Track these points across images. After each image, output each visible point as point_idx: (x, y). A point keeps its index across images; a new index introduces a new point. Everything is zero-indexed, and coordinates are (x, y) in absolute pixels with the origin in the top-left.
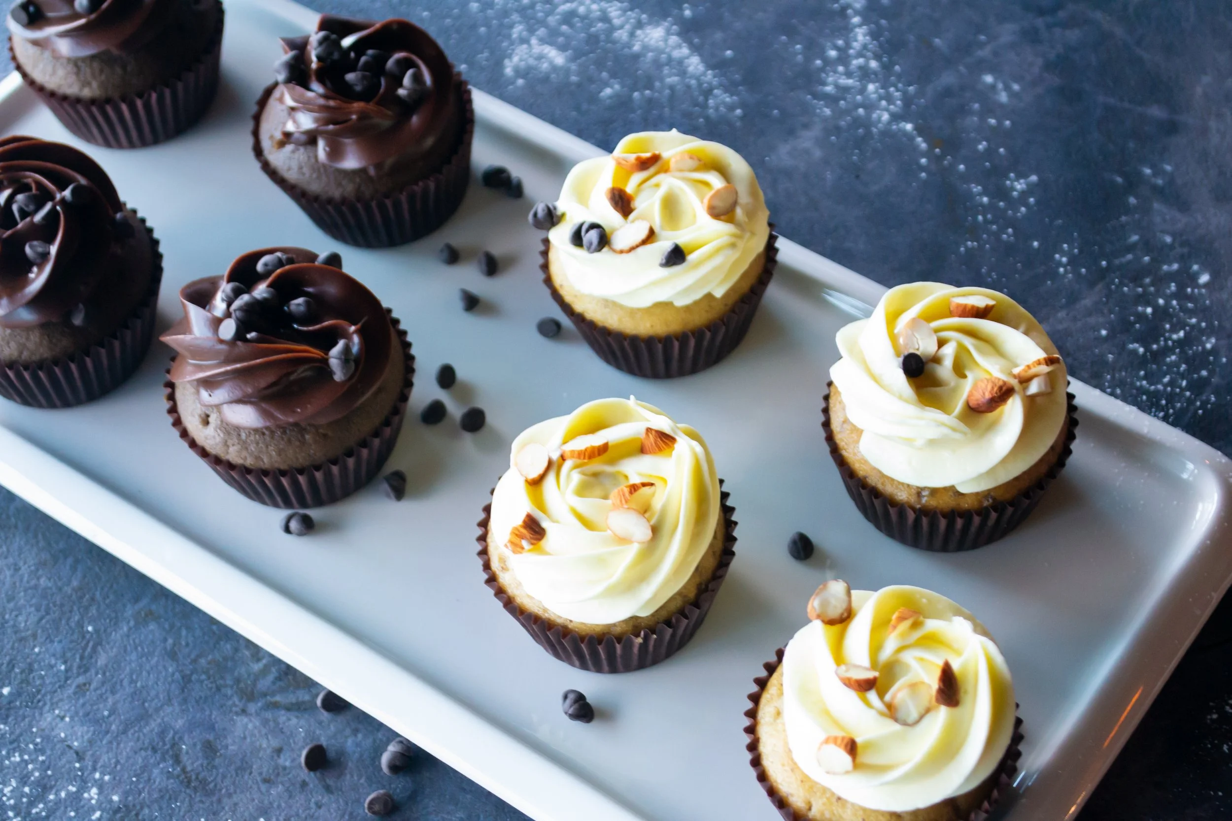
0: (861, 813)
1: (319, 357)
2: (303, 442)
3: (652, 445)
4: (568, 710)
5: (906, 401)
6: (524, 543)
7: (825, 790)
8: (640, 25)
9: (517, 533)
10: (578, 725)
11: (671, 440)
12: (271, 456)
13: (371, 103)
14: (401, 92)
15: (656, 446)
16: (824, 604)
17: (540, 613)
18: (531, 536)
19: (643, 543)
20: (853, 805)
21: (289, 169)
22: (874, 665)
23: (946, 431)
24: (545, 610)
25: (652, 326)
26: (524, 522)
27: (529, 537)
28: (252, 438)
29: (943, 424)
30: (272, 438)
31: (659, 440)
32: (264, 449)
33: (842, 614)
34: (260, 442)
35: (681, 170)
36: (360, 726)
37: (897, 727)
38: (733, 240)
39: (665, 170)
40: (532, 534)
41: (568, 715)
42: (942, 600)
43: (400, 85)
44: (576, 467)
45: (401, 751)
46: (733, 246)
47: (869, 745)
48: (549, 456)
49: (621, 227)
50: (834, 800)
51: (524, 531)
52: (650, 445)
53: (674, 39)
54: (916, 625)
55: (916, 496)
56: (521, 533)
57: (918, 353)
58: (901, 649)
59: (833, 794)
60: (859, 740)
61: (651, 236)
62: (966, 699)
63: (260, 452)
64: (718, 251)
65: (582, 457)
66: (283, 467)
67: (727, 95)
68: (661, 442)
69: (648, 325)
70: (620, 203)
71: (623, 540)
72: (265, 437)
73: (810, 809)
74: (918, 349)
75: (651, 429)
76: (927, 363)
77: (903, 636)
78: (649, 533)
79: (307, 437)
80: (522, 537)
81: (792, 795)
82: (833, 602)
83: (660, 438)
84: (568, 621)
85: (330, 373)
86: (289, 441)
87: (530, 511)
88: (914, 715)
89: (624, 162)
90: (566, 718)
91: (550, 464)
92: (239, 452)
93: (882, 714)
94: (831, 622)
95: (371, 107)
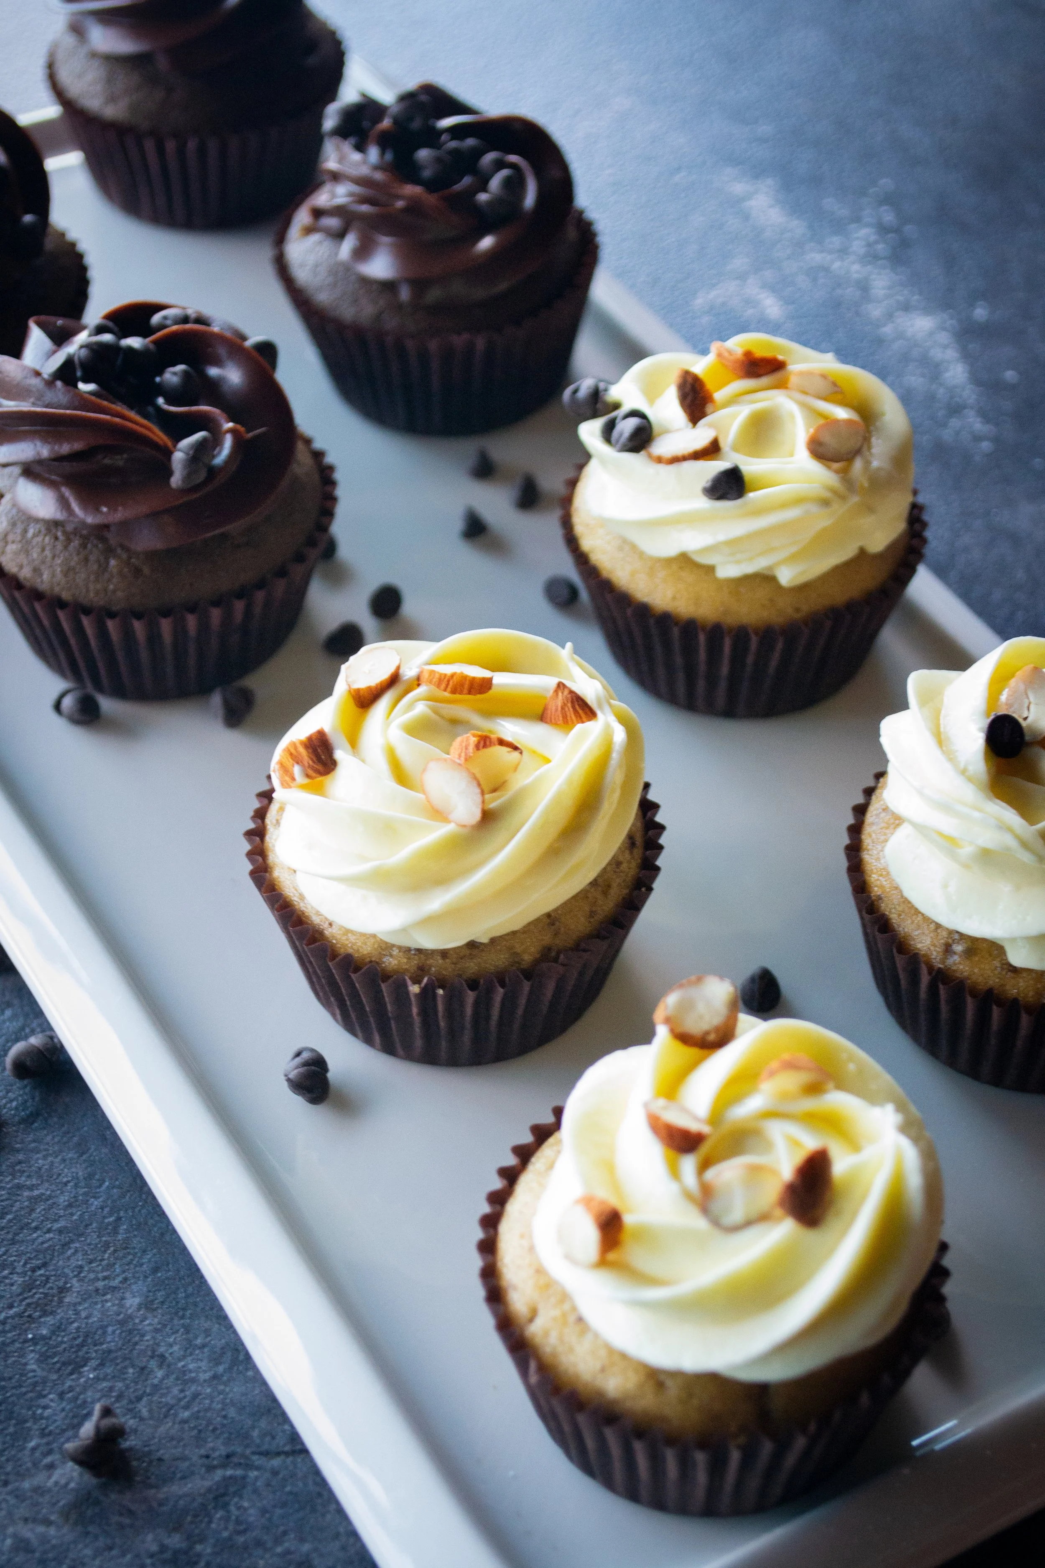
0: (603, 1353)
1: (161, 443)
2: (103, 568)
3: (556, 710)
4: (290, 1073)
5: (970, 779)
6: (297, 770)
7: (565, 1297)
8: (906, 308)
9: (293, 751)
10: (297, 1102)
11: (589, 713)
12: (53, 575)
13: (435, 195)
14: (483, 197)
15: (562, 713)
16: (686, 1006)
17: (295, 899)
18: (311, 762)
19: (464, 826)
20: (596, 1335)
21: (302, 265)
22: (716, 1117)
23: (1010, 841)
24: (302, 897)
25: (674, 598)
26: (310, 739)
27: (306, 764)
28: (39, 539)
29: (1010, 830)
30: (66, 547)
31: (569, 705)
32: (49, 559)
33: (707, 1033)
34: (48, 548)
35: (805, 393)
36: (16, 1002)
37: (700, 1223)
38: (827, 495)
39: (782, 385)
40: (312, 760)
41: (286, 1078)
42: (884, 1079)
43: (484, 189)
44: (429, 698)
45: (41, 1048)
46: (825, 503)
47: (645, 1234)
48: (398, 668)
49: (677, 430)
50: (572, 1319)
51: (302, 750)
52: (554, 708)
53: (944, 337)
54: (814, 1089)
55: (943, 947)
56: (300, 754)
57: (1024, 724)
58: (771, 1114)
59: (574, 1308)
60: (629, 1219)
61: (712, 450)
62: (832, 1225)
63: (43, 562)
64: (799, 501)
65: (443, 686)
66: (66, 596)
67: (979, 420)
68: (571, 709)
69: (669, 594)
70: (689, 398)
71: (438, 814)
72: (57, 543)
73: (531, 1320)
74: (1025, 719)
75: (564, 685)
76: (1031, 744)
77: (784, 1097)
78: (477, 815)
79: (113, 562)
80: (297, 760)
81: (515, 1288)
82: (701, 1008)
83: (572, 702)
84: (327, 923)
85: (170, 473)
86: (86, 560)
87: (327, 729)
88: (737, 1215)
89: (726, 354)
90: (285, 1084)
91: (394, 680)
92: (16, 553)
93: (688, 1195)
94: (684, 1038)
95: (431, 199)
